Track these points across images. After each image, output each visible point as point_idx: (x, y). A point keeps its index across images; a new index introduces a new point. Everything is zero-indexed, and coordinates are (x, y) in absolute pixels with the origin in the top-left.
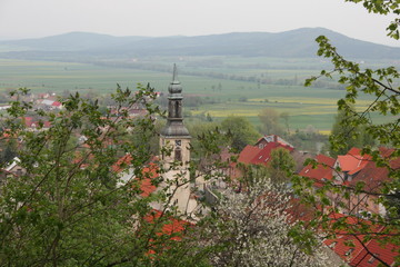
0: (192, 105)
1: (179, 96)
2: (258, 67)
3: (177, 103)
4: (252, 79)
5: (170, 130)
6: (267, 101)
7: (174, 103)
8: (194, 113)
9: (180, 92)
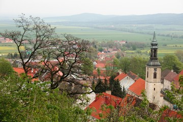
0: (141, 47)
1: (155, 47)
2: (170, 29)
3: (155, 51)
4: (168, 36)
5: (152, 63)
6: (176, 46)
7: (153, 50)
8: (142, 51)
9: (156, 45)
